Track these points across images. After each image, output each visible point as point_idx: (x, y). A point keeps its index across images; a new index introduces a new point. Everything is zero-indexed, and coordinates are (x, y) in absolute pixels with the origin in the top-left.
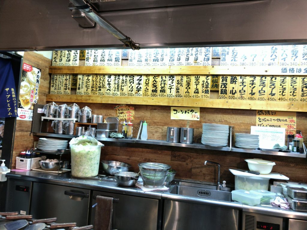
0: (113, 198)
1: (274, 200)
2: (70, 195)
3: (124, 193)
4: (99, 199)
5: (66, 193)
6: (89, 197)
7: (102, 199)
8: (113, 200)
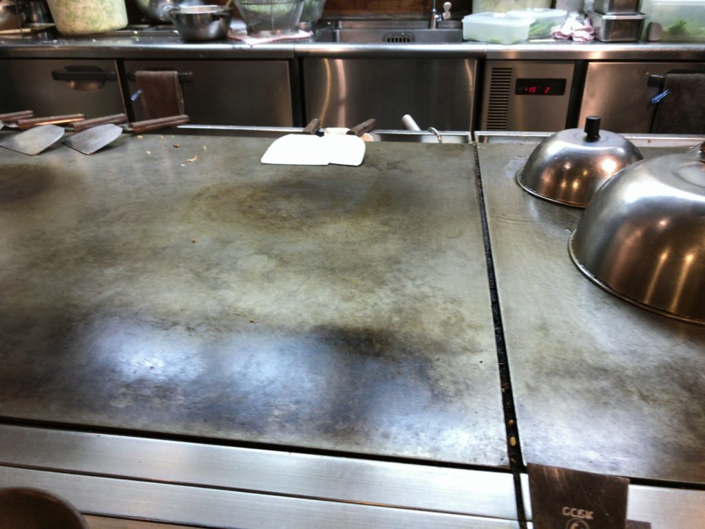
0: (176, 73)
1: (562, 27)
2: (69, 80)
3: (201, 56)
4: (143, 79)
5: (56, 76)
6: (116, 79)
7: (150, 77)
8: (179, 76)
